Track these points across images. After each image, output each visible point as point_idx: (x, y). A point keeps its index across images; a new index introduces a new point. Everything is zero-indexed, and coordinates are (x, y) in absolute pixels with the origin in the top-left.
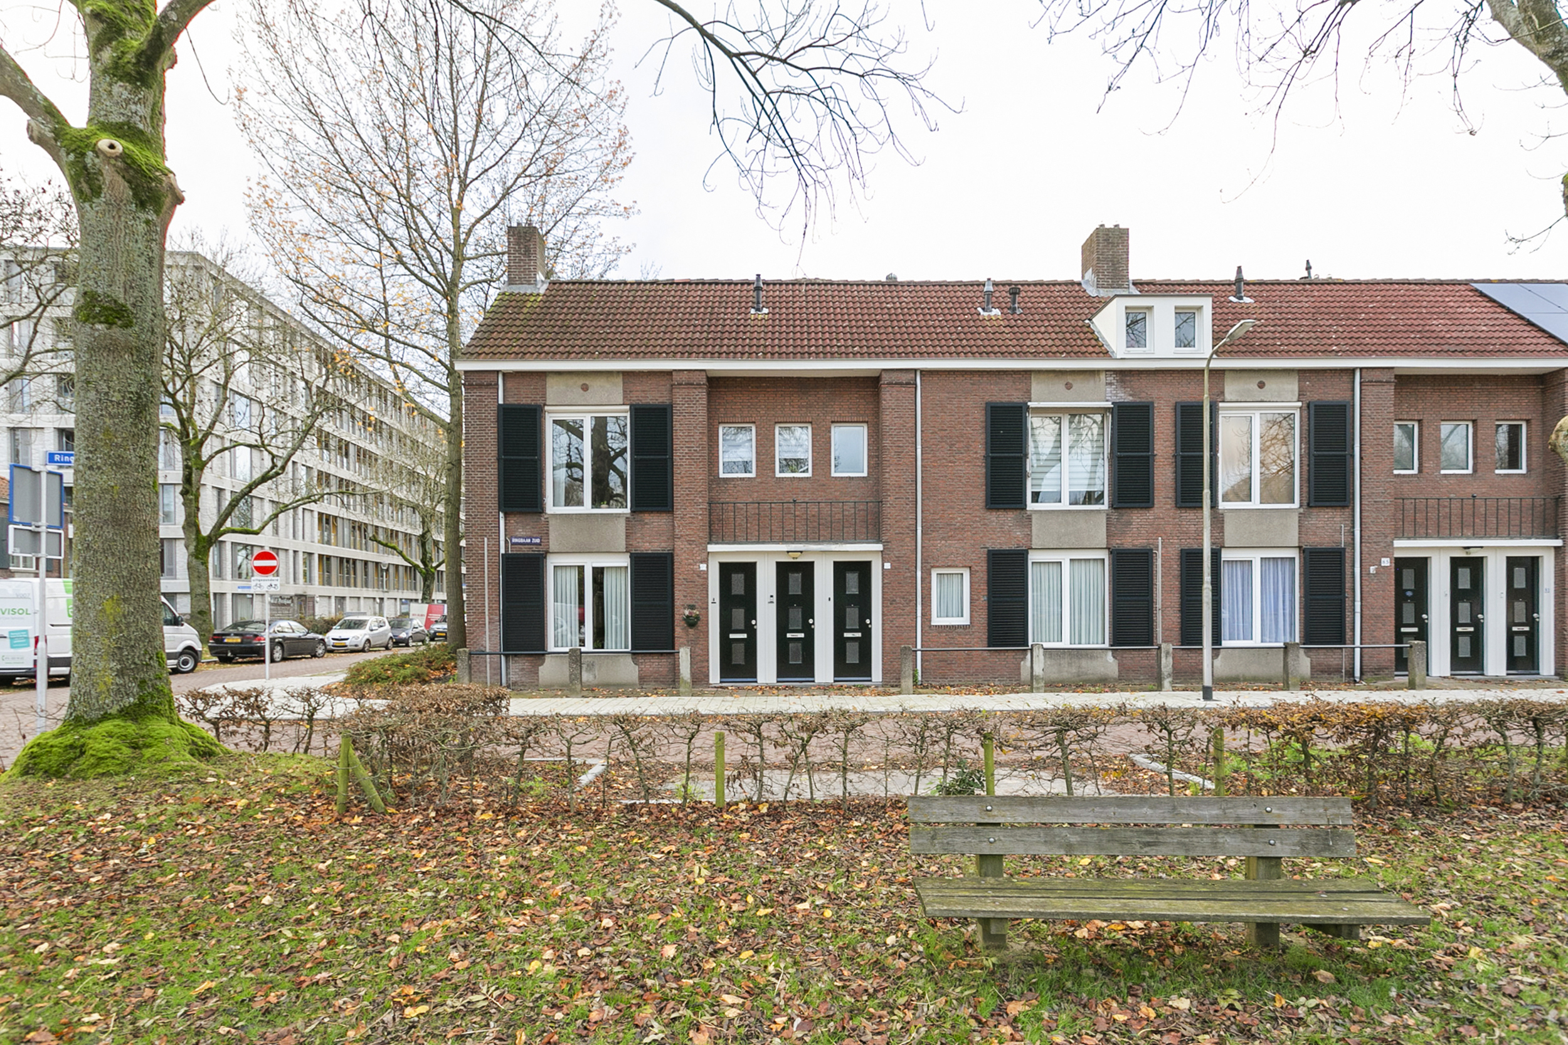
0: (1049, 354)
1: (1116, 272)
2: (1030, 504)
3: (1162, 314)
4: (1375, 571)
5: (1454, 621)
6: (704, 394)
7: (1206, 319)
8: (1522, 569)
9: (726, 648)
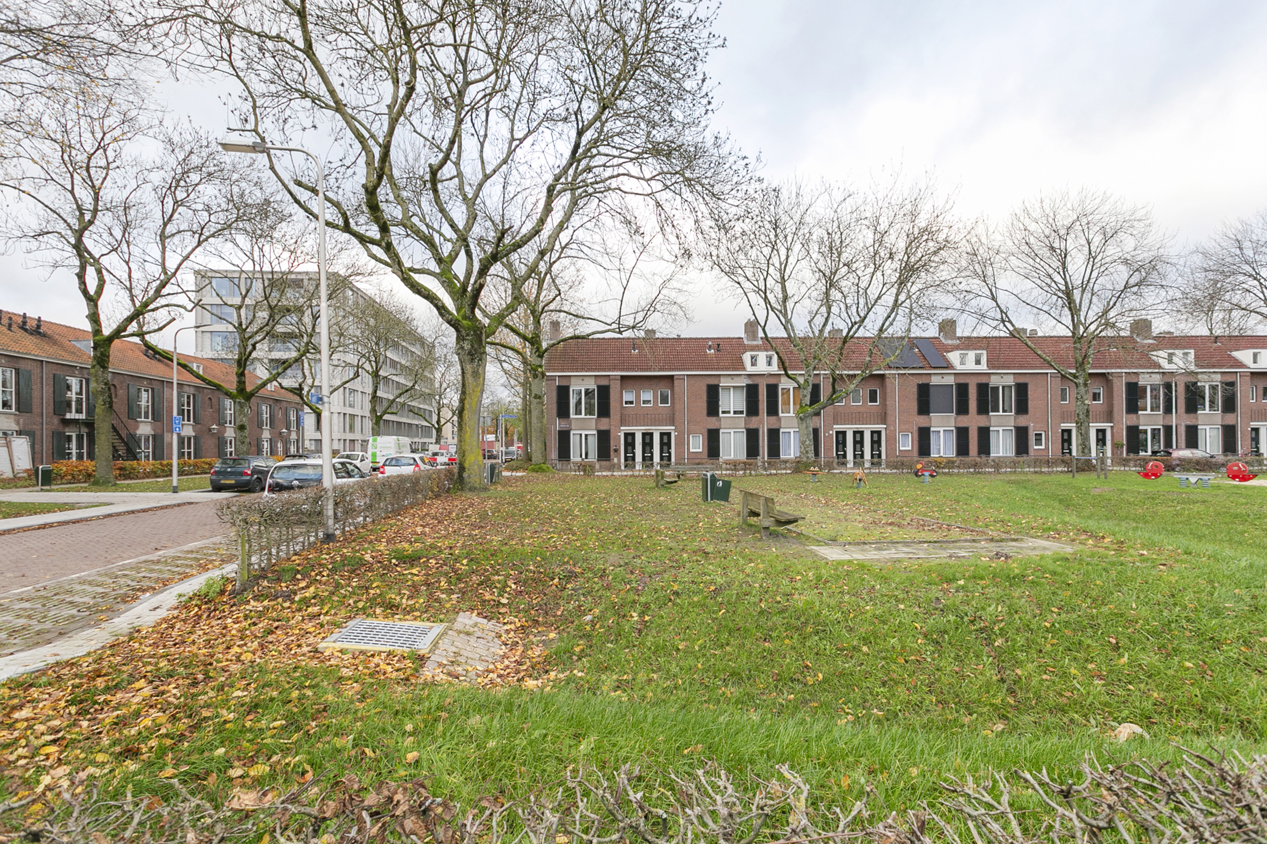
0: (727, 369)
1: (754, 336)
2: (721, 415)
3: (762, 356)
4: (828, 435)
5: (855, 450)
6: (619, 382)
7: (775, 357)
8: (876, 434)
9: (626, 459)
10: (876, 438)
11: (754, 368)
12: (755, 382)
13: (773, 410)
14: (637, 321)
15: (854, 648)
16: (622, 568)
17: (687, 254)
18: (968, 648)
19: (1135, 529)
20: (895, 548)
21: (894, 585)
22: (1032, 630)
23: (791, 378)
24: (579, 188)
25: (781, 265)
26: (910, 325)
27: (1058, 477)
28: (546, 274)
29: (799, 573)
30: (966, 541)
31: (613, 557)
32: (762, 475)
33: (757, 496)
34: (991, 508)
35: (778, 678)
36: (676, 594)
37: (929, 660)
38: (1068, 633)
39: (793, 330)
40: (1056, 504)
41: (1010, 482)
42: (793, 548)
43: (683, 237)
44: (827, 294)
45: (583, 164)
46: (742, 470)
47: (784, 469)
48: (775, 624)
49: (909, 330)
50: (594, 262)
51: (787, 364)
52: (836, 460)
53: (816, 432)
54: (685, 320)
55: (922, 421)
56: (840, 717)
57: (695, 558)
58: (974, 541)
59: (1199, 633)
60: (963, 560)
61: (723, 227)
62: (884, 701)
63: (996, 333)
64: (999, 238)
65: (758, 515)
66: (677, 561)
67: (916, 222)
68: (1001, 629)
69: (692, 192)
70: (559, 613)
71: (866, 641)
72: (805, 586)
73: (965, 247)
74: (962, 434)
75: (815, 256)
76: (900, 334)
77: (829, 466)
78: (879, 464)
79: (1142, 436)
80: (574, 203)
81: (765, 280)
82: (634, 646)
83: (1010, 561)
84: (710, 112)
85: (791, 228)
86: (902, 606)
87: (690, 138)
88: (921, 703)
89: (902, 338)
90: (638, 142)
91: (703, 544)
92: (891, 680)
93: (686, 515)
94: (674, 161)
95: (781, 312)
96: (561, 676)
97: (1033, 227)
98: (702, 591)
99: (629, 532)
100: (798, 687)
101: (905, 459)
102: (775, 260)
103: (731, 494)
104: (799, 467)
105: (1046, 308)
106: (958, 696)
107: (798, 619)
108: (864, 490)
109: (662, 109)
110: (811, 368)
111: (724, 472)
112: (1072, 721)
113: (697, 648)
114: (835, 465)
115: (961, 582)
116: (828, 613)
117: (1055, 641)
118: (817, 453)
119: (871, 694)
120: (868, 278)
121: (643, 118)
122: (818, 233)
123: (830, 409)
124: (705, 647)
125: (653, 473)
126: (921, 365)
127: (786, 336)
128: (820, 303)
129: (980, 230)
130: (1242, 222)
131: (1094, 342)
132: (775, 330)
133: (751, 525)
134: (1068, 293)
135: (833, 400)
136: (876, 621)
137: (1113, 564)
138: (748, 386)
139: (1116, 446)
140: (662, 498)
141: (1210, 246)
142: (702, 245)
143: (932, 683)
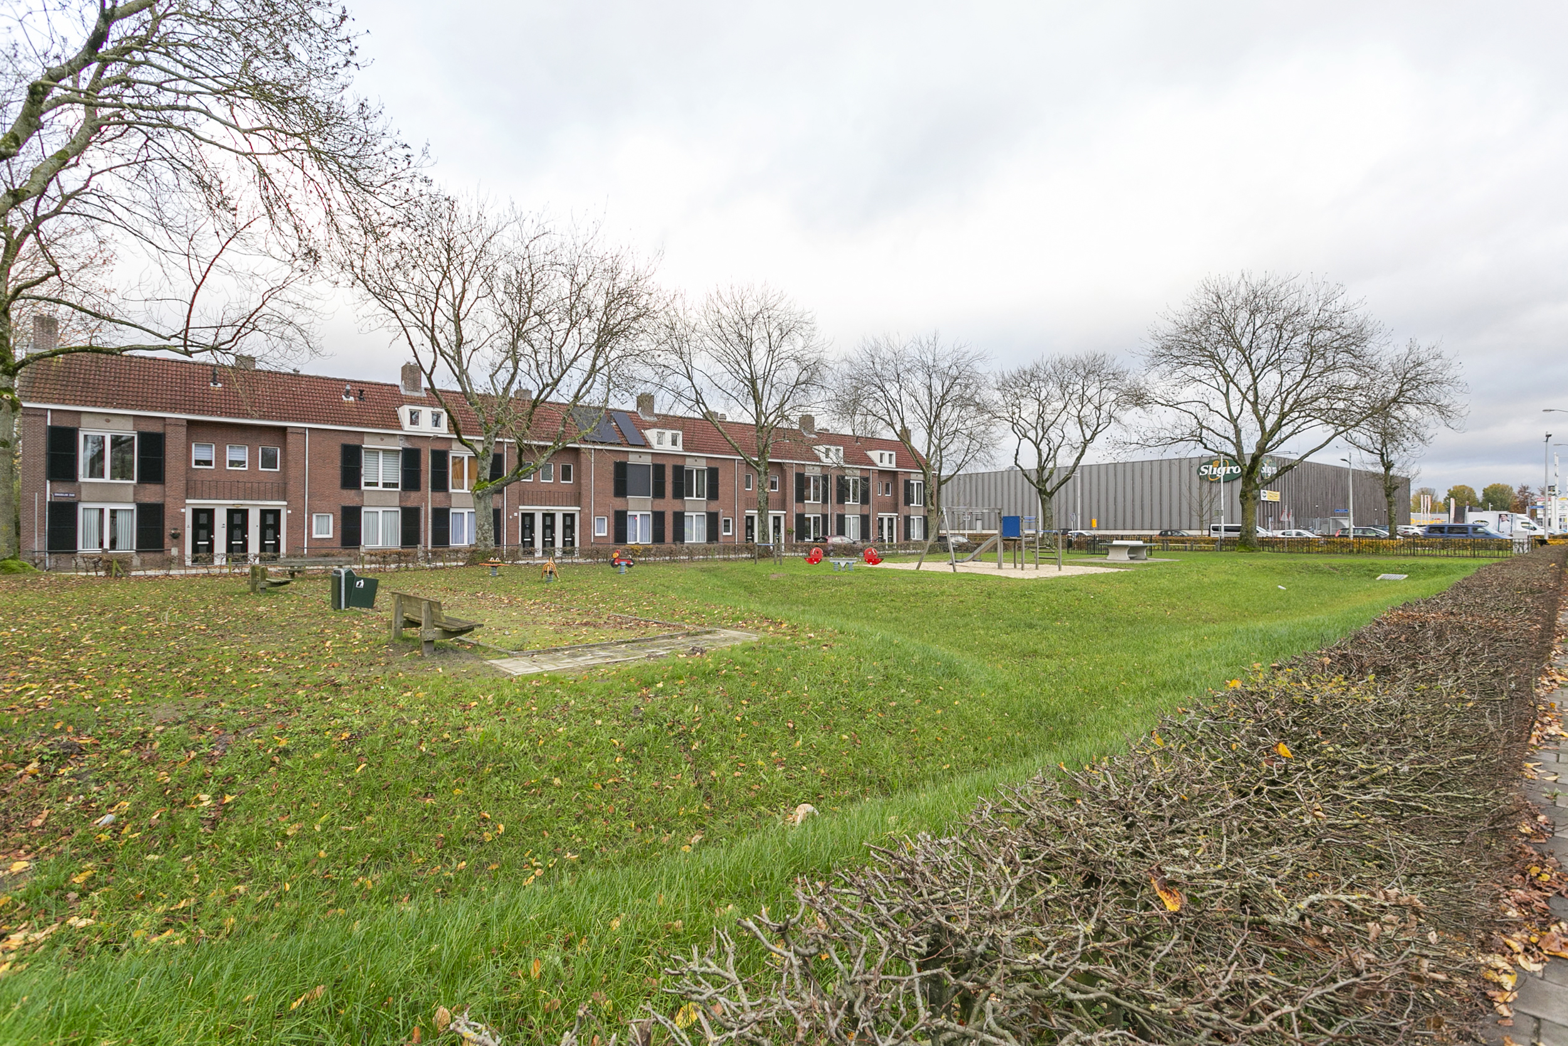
0: (374, 426)
1: (415, 385)
2: (363, 487)
3: (426, 413)
4: (512, 517)
5: (544, 536)
6: (185, 429)
7: (444, 417)
8: (569, 518)
9: (196, 549)
10: (568, 523)
11: (414, 428)
12: (416, 447)
13: (440, 483)
14: (219, 340)
15: (544, 782)
16: (181, 727)
17: (312, 254)
18: (667, 758)
19: (804, 612)
20: (591, 652)
21: (590, 698)
22: (725, 727)
23: (466, 445)
24: (104, 105)
25: (454, 299)
26: (608, 394)
27: (742, 565)
28: (25, 234)
29: (474, 698)
30: (664, 637)
31: (165, 708)
32: (423, 569)
33: (418, 600)
34: (686, 599)
35: (445, 843)
36: (285, 752)
37: (628, 779)
38: (755, 723)
39: (470, 384)
40: (742, 591)
41: (703, 570)
42: (466, 665)
43: (305, 232)
44: (514, 345)
45: (113, 70)
46: (394, 562)
47: (455, 560)
48: (440, 771)
49: (607, 401)
50: (137, 234)
51: (461, 426)
52: (522, 549)
53: (497, 513)
54: (307, 349)
55: (618, 504)
56: (526, 875)
57: (317, 695)
58: (672, 637)
59: (852, 706)
60: (662, 660)
61: (371, 230)
62: (579, 840)
63: (691, 414)
64: (695, 315)
65: (418, 624)
66: (286, 703)
67: (617, 281)
68: (698, 731)
69: (321, 169)
70: (38, 822)
71: (558, 771)
72: (483, 714)
73: (662, 318)
74: (658, 518)
75: (500, 296)
76: (596, 404)
77: (513, 555)
78: (572, 552)
79: (807, 523)
80: (93, 128)
81: (433, 314)
82: (203, 848)
83: (705, 656)
84: (352, 67)
85: (469, 255)
86: (599, 722)
87: (319, 93)
88: (619, 832)
89: (599, 409)
90: (227, 69)
91: (332, 672)
92: (587, 813)
93: (304, 631)
94: (292, 116)
95: (453, 358)
96: (39, 936)
97: (724, 311)
98: (329, 742)
99: (198, 665)
100: (471, 849)
101: (601, 547)
102: (447, 291)
103: (377, 597)
104: (475, 557)
105: (735, 394)
106: (657, 814)
107: (473, 758)
108: (555, 585)
109: (271, 35)
110: (492, 434)
111: (367, 566)
112: (759, 814)
113: (318, 828)
114: (520, 554)
115: (660, 685)
116: (512, 745)
117: (745, 735)
118: (498, 540)
119: (564, 835)
120: (562, 334)
121: (237, 36)
122: (503, 269)
123: (514, 486)
124: (332, 824)
125: (247, 570)
126: (619, 441)
127: (460, 390)
128: (504, 354)
129: (678, 303)
130: (875, 341)
131: (773, 432)
132: (445, 380)
133: (408, 639)
134: (753, 382)
135: (519, 476)
136: (570, 744)
137: (789, 649)
138: (406, 451)
139: (788, 533)
140: (261, 609)
141: (854, 356)
142: (337, 249)
143: (631, 806)
